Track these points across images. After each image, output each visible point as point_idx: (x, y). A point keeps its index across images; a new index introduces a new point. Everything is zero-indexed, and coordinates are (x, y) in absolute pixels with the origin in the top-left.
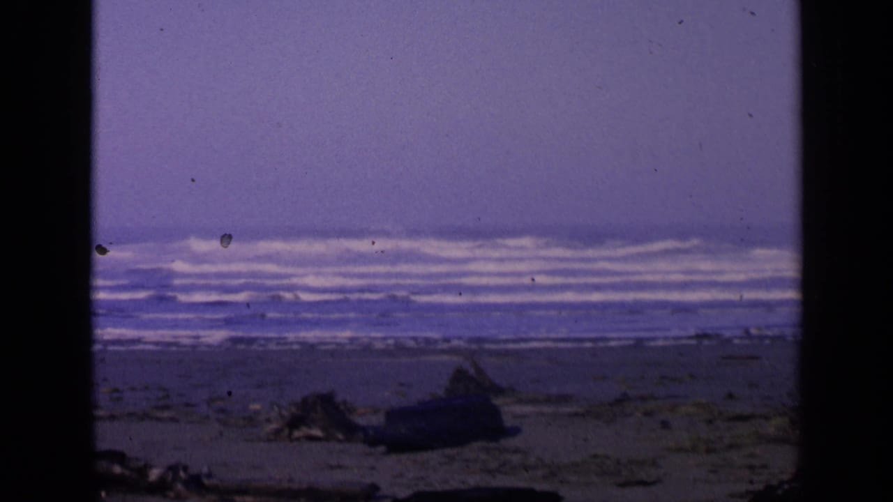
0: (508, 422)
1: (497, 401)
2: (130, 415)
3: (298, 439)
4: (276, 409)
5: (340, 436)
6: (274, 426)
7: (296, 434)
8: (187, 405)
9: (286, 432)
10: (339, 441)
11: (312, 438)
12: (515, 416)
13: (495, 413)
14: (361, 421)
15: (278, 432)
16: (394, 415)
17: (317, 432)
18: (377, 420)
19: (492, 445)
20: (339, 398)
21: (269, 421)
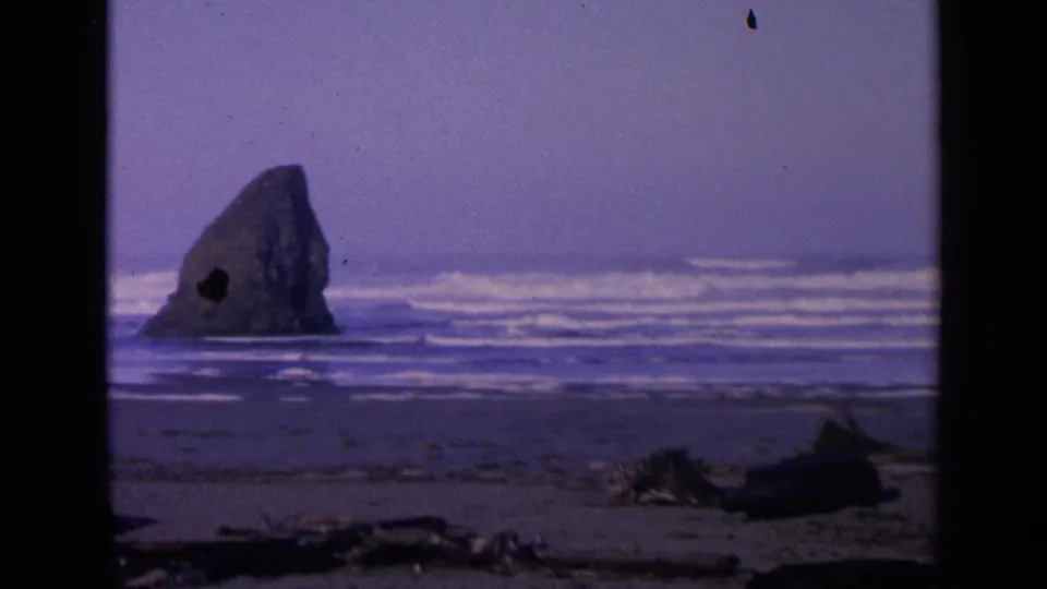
0: (887, 483)
1: (873, 458)
2: (451, 475)
3: (644, 504)
4: (621, 467)
5: (694, 501)
6: (618, 489)
7: (646, 497)
8: (518, 463)
9: (633, 494)
10: (693, 506)
11: (662, 503)
12: (895, 477)
13: (870, 473)
14: (718, 482)
15: (624, 495)
16: (756, 475)
17: (666, 495)
18: (737, 481)
19: (866, 510)
20: (693, 456)
21: (612, 482)
